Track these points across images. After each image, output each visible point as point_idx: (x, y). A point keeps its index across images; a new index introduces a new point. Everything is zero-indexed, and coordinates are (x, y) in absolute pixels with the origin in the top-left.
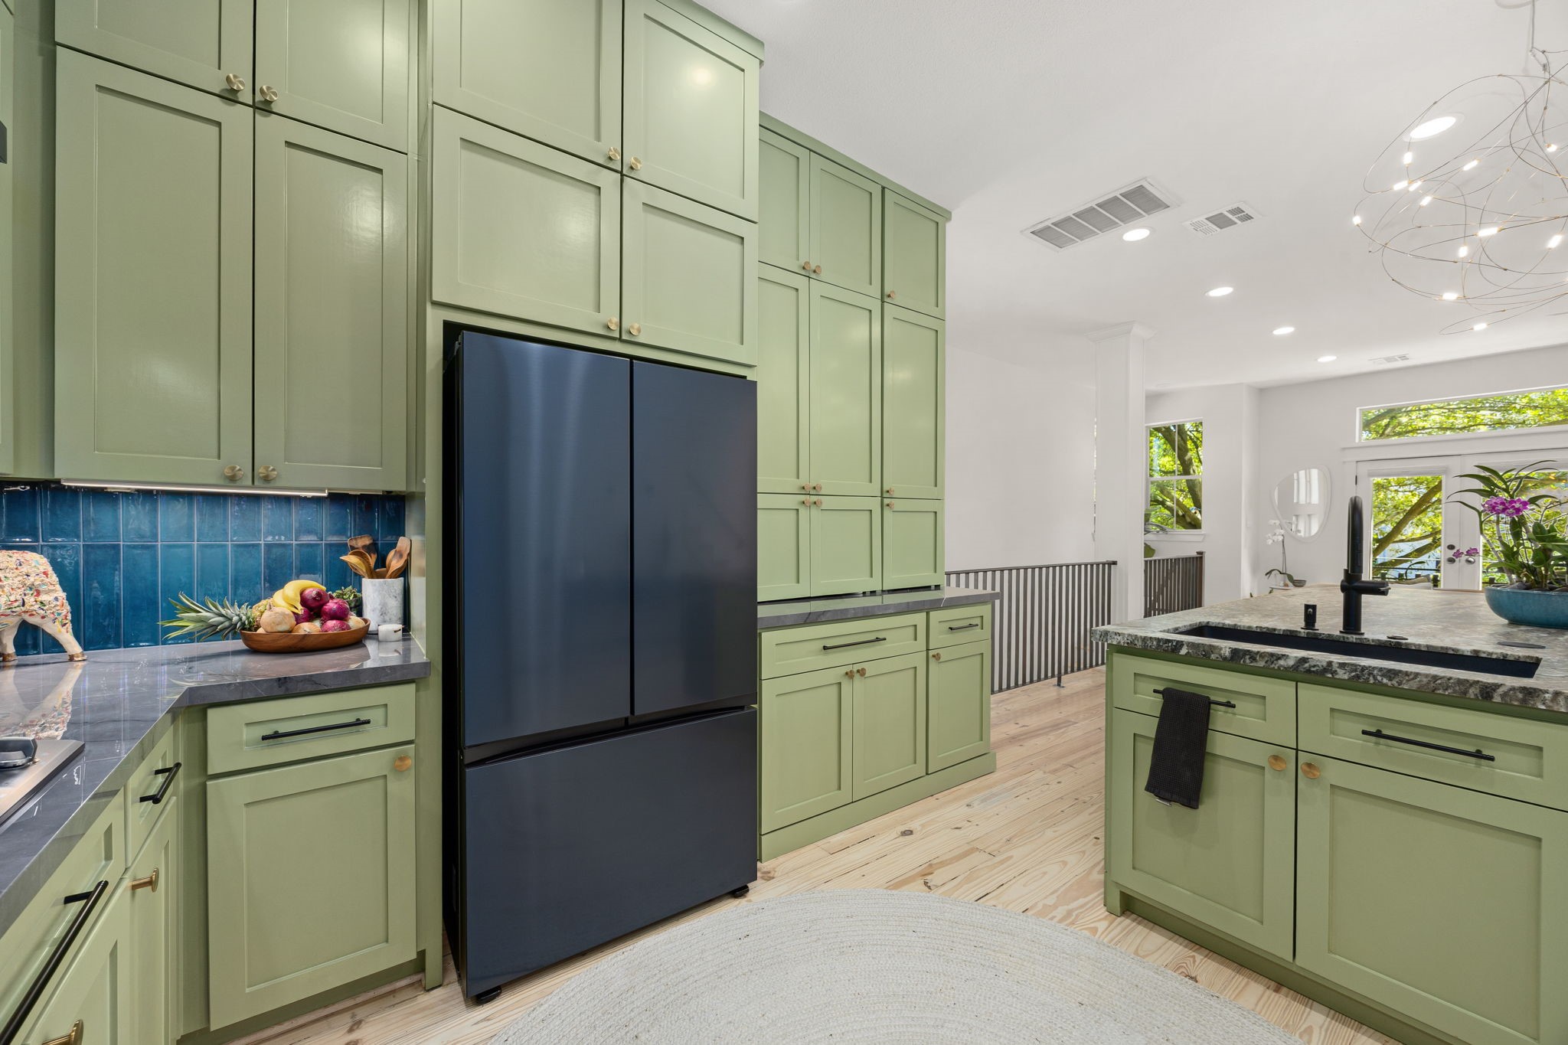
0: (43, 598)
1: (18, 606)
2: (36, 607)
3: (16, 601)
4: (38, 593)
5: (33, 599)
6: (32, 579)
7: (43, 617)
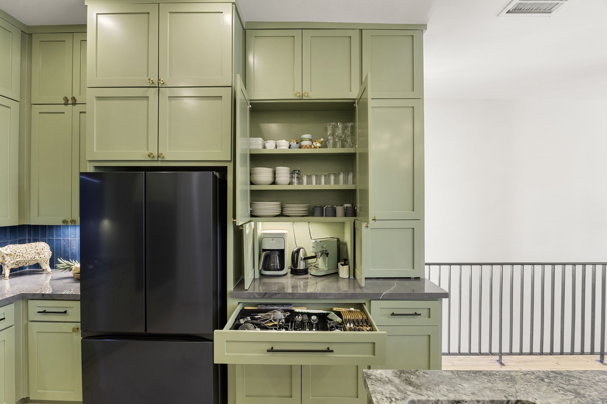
0: (41, 256)
1: (33, 258)
2: (39, 259)
3: (33, 257)
4: (40, 255)
5: (38, 256)
6: (38, 251)
7: (41, 261)
